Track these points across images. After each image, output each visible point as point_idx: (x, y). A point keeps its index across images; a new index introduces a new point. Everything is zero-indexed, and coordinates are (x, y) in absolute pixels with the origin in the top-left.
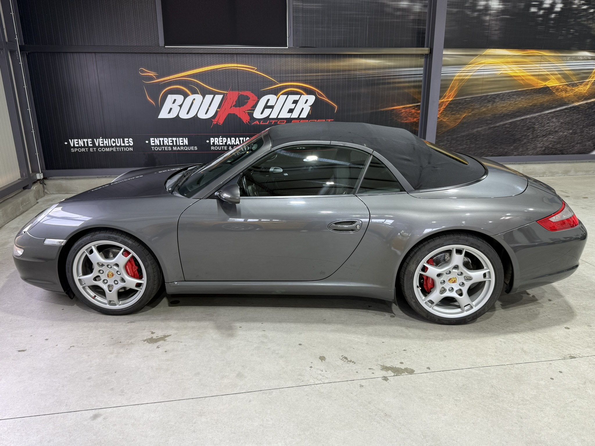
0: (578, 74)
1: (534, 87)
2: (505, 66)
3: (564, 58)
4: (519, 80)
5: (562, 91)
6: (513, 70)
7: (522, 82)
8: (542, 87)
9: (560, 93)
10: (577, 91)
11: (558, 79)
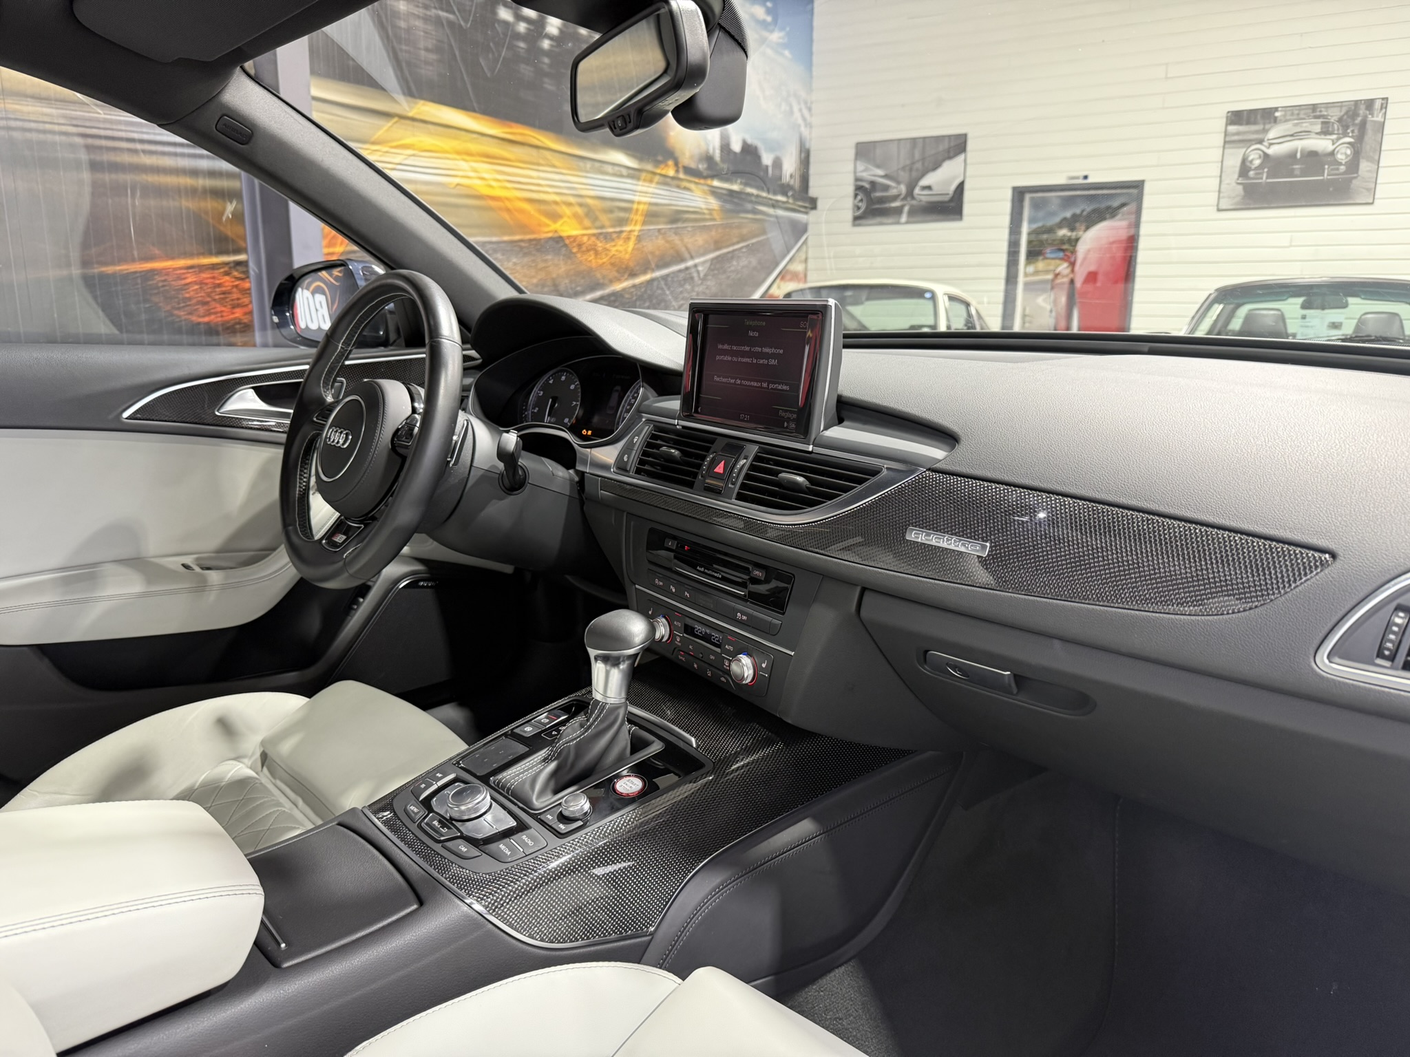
0: (611, 211)
1: (533, 232)
2: (463, 165)
3: (581, 164)
4: (500, 209)
5: (588, 251)
6: (482, 179)
7: (506, 216)
8: (550, 235)
9: (585, 257)
10: (614, 255)
11: (575, 216)
